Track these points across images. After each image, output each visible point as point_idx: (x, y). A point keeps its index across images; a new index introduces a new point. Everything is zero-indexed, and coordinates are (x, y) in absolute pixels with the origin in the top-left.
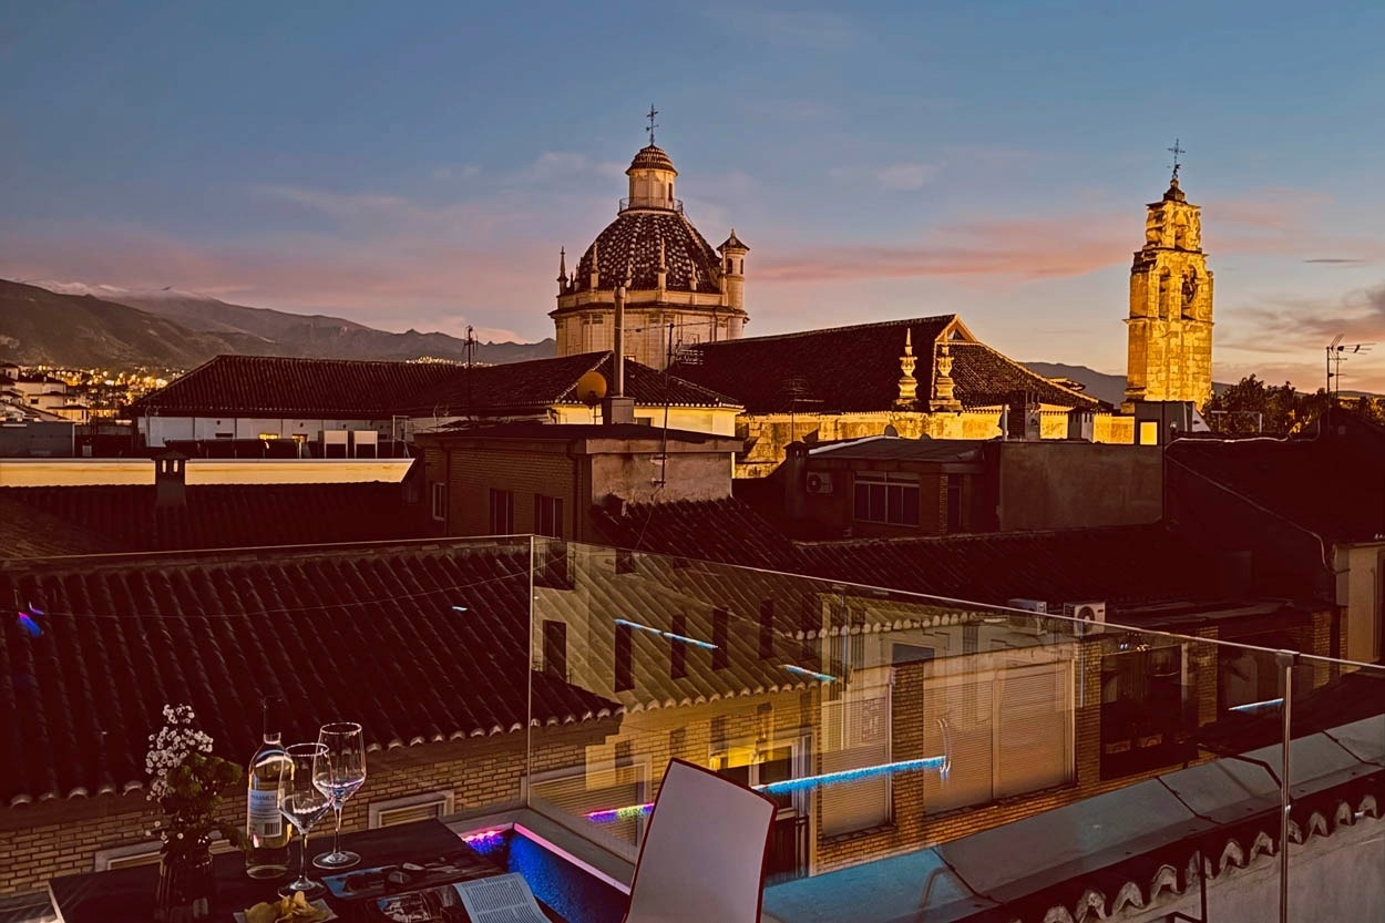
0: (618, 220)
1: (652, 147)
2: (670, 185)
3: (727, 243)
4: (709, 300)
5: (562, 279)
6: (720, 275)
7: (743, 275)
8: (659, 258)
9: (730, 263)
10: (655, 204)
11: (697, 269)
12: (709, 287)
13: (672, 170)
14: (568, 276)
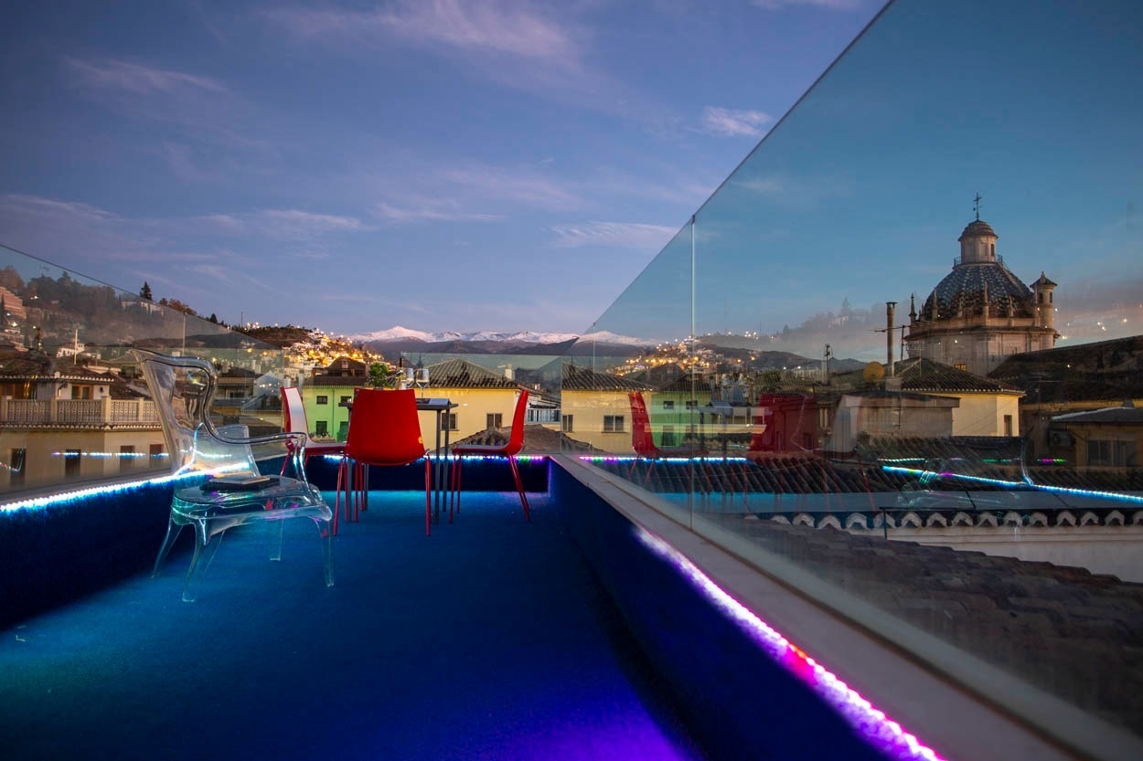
0: (953, 273)
1: (978, 221)
2: (992, 245)
3: (1039, 282)
4: (1026, 323)
5: (913, 314)
6: (1033, 305)
7: (1052, 304)
8: (983, 296)
9: (1041, 296)
10: (980, 259)
11: (1014, 302)
12: (1025, 314)
13: (994, 235)
14: (917, 312)
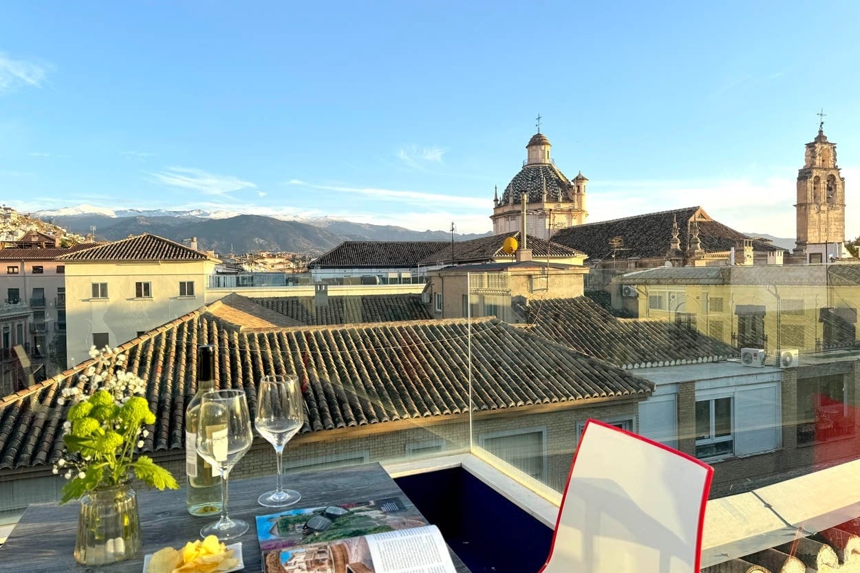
0: (522, 171)
1: (539, 134)
2: (548, 152)
3: (577, 178)
4: (569, 206)
5: (496, 200)
6: (574, 194)
7: (585, 193)
8: (543, 187)
9: (578, 188)
10: (540, 162)
11: (562, 191)
12: (568, 199)
13: (549, 144)
14: (499, 198)
